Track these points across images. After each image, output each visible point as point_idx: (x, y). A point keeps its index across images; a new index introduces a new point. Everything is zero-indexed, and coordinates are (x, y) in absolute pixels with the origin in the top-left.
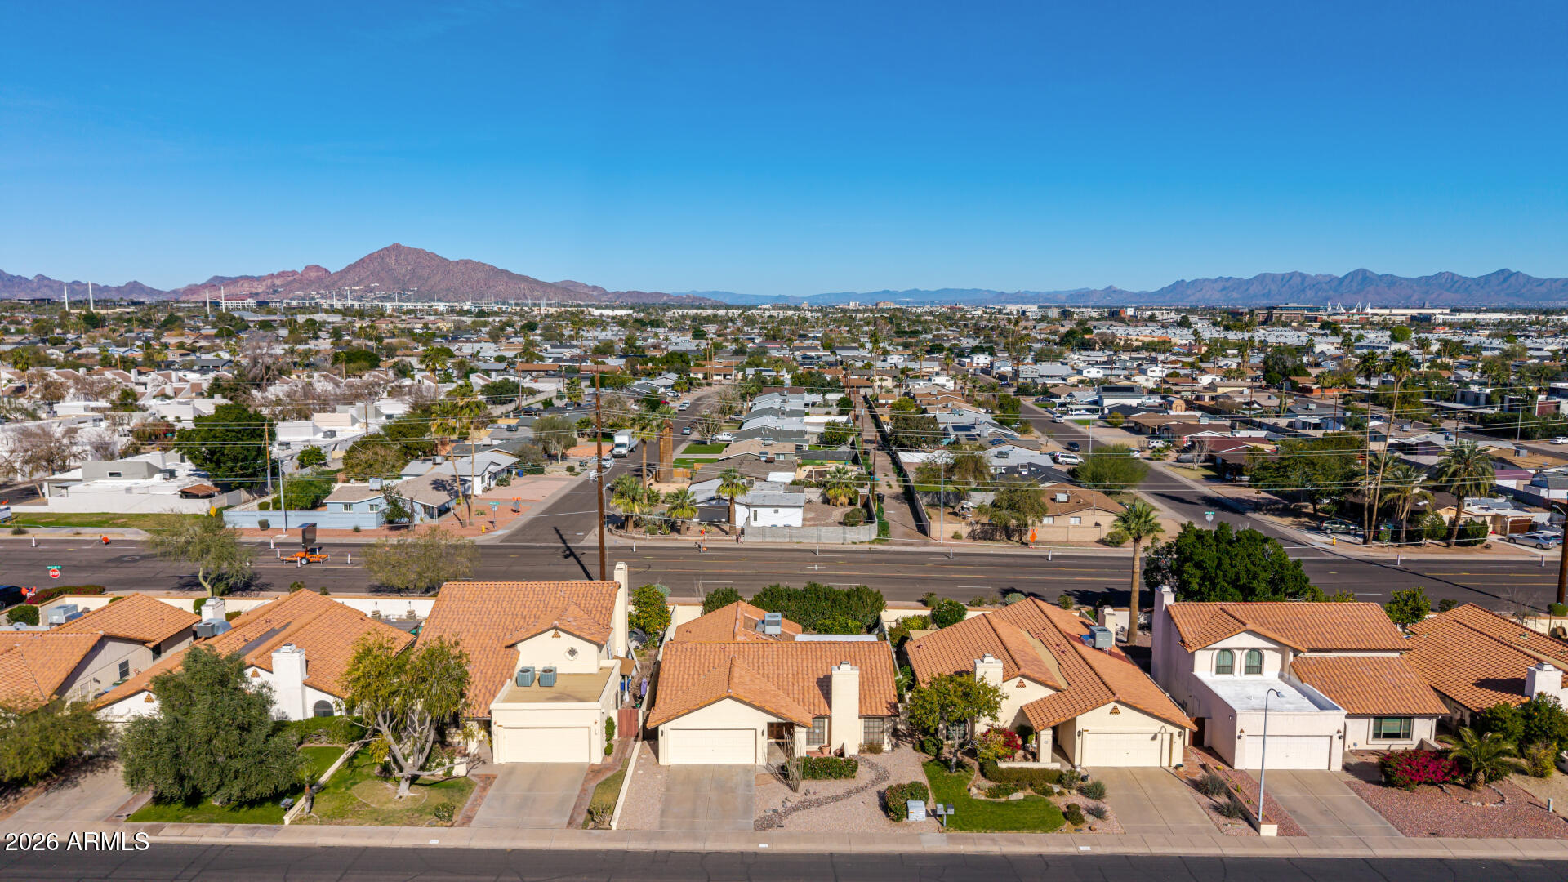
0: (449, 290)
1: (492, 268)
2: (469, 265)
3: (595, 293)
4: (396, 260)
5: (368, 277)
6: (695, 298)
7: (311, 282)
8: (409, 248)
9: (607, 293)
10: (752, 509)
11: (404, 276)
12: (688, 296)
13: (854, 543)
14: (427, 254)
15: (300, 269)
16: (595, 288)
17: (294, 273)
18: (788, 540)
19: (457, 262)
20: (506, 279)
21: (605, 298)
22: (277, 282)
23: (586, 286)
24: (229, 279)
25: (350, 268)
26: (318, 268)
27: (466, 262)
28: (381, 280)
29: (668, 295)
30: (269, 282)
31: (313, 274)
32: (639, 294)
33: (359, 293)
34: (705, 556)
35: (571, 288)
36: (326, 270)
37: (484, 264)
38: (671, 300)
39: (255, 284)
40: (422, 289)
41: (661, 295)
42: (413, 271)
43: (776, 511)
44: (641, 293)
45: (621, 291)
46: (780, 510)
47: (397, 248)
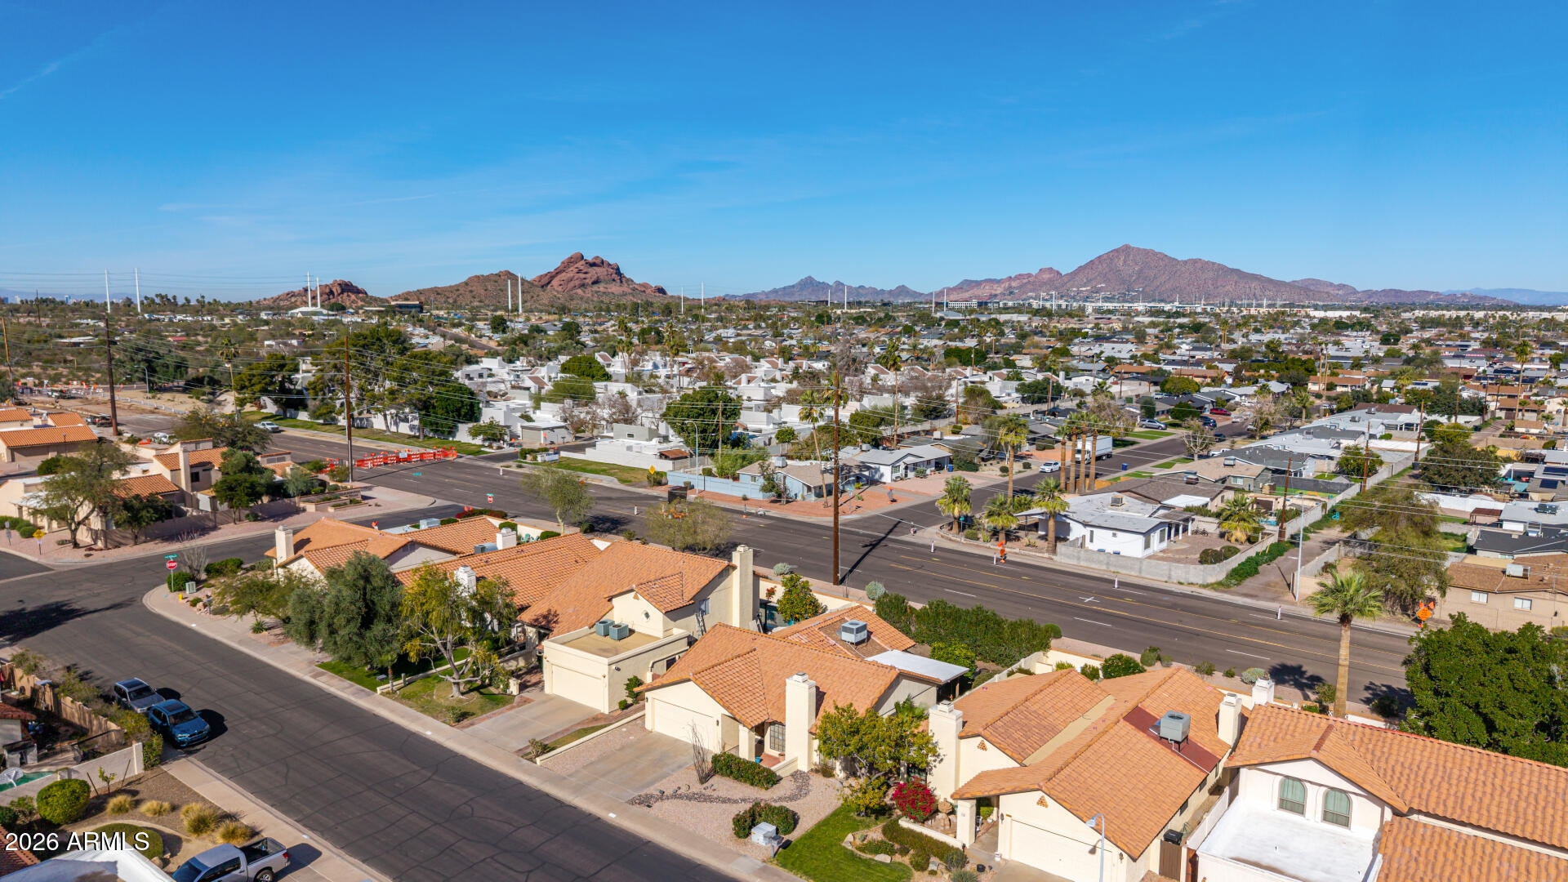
0: (1174, 290)
1: (1222, 268)
2: (1199, 265)
3: (1341, 292)
4: (1125, 262)
5: (1095, 278)
6: (1474, 297)
7: (1043, 284)
8: (1139, 249)
9: (1355, 292)
10: (1089, 529)
11: (1131, 276)
12: (1464, 295)
13: (1181, 583)
14: (1157, 253)
15: (1034, 272)
16: (1342, 286)
17: (1029, 275)
18: (1104, 567)
19: (1185, 262)
20: (1236, 278)
21: (1353, 298)
22: (1014, 284)
23: (1331, 284)
24: (976, 282)
25: (1080, 269)
26: (1050, 270)
27: (1195, 261)
28: (1107, 280)
29: (1437, 294)
30: (1007, 284)
31: (1046, 276)
32: (1397, 292)
33: (1086, 294)
34: (998, 569)
35: (1312, 288)
36: (1058, 272)
37: (1214, 263)
38: (1439, 300)
39: (995, 286)
40: (1147, 289)
41: (1428, 293)
42: (1140, 271)
43: (1114, 535)
44: (1400, 291)
45: (1374, 289)
46: (1119, 534)
47: (1126, 249)
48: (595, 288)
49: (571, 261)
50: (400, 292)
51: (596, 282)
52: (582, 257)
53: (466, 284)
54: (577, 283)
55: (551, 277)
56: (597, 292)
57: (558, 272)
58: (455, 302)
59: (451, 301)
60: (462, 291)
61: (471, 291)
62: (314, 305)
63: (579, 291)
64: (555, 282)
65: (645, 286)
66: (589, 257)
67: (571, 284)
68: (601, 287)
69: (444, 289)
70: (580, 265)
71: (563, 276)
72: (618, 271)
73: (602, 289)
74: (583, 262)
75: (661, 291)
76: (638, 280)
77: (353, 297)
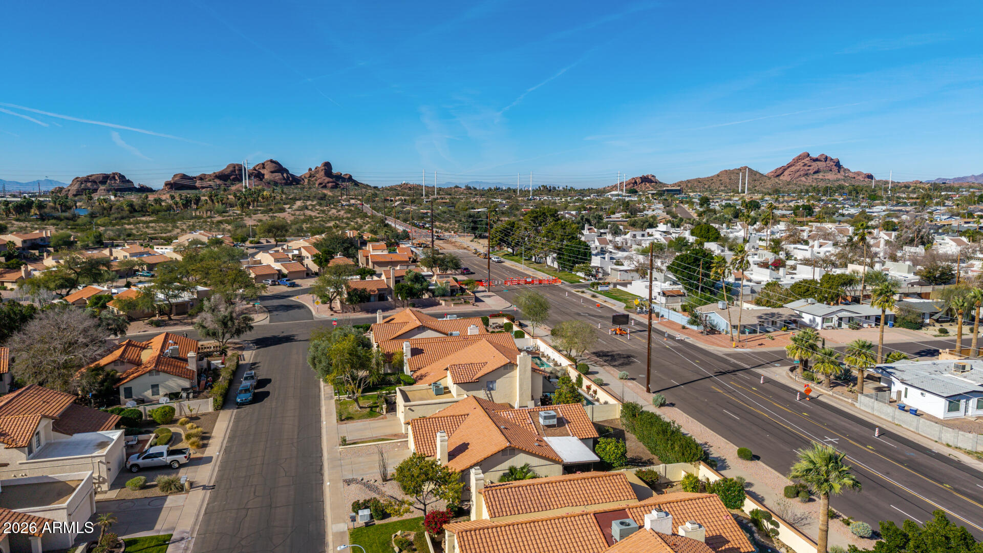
10: (905, 386)
43: (923, 395)
46: (926, 394)
48: (816, 176)
49: (800, 158)
50: (676, 182)
51: (817, 172)
52: (809, 155)
53: (718, 175)
54: (802, 173)
55: (784, 169)
56: (816, 179)
57: (789, 166)
58: (709, 187)
59: (706, 186)
60: (714, 181)
61: (721, 180)
62: (622, 190)
63: (803, 179)
64: (786, 173)
65: (859, 174)
66: (814, 155)
67: (798, 174)
68: (820, 176)
69: (704, 179)
70: (806, 161)
71: (793, 169)
72: (838, 164)
73: (820, 177)
74: (808, 159)
75: (870, 177)
76: (853, 169)
77: (648, 185)
